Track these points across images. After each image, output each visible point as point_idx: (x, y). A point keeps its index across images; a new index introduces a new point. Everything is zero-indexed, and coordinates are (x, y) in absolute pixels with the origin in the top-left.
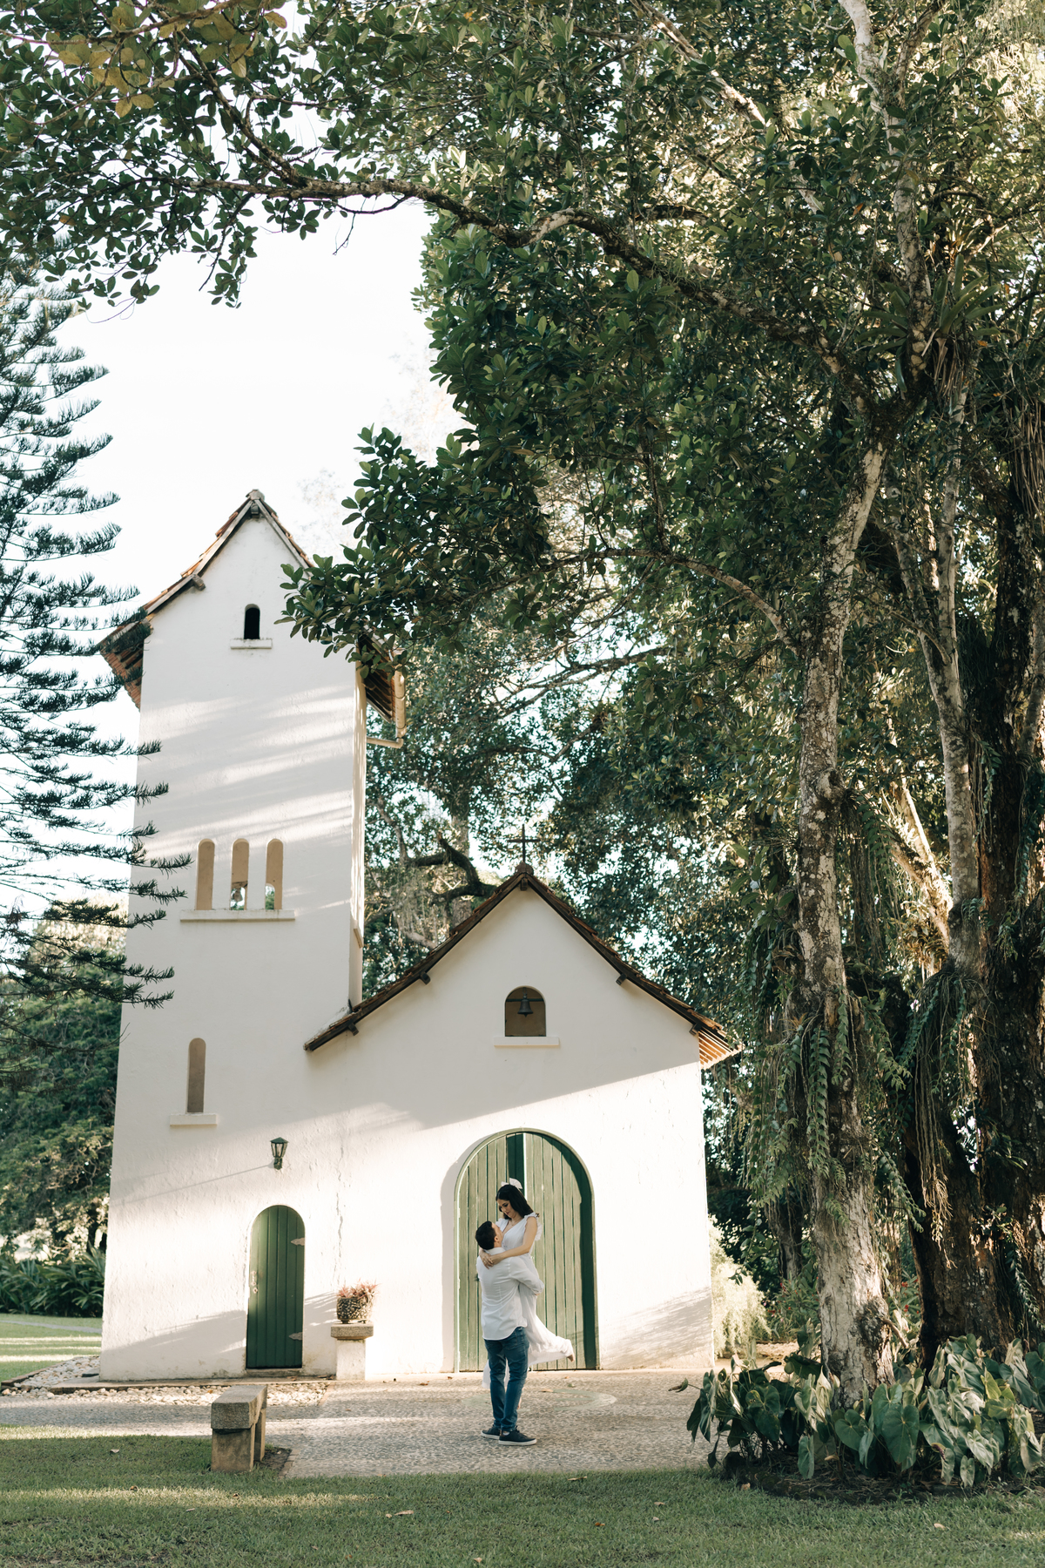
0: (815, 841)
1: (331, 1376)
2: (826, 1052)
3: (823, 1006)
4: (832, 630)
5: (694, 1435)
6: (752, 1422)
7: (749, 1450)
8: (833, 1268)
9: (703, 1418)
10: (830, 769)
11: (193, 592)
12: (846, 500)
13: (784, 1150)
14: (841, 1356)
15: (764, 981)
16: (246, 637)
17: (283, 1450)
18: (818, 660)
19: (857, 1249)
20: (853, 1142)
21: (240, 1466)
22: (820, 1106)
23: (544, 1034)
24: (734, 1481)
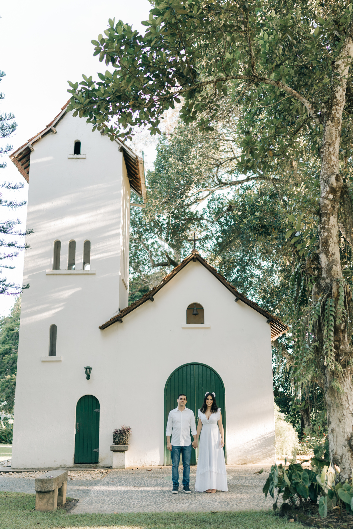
0: (328, 210)
1: (110, 467)
2: (333, 309)
3: (332, 288)
4: (337, 107)
5: (266, 495)
6: (295, 489)
7: (294, 502)
8: (335, 415)
9: (271, 487)
10: (336, 174)
11: (52, 134)
12: (345, 42)
13: (312, 357)
14: (339, 457)
15: (300, 294)
16: (75, 154)
17: (75, 500)
18: (330, 122)
19: (347, 406)
20: (346, 354)
21: (50, 508)
22: (330, 335)
23: (203, 323)
24: (286, 518)
